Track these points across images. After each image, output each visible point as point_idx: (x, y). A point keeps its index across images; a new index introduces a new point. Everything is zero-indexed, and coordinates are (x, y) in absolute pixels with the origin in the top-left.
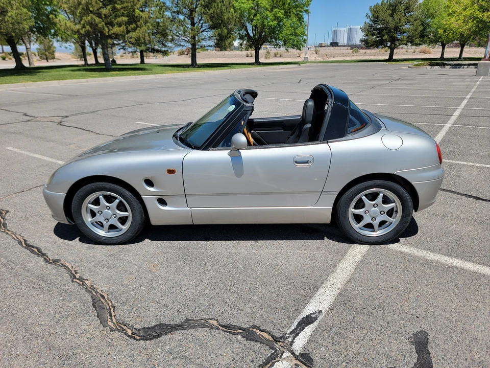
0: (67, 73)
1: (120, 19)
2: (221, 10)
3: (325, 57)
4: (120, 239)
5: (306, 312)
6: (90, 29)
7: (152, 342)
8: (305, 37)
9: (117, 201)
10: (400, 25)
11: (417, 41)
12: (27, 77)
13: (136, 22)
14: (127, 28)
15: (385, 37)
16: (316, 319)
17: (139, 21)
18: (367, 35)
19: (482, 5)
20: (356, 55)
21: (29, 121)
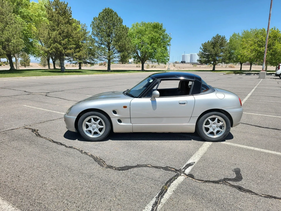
0: (40, 73)
1: (71, 46)
2: (124, 43)
3: (179, 68)
4: (99, 139)
5: (188, 162)
6: (55, 51)
7: (126, 171)
8: (168, 58)
9: (99, 120)
10: (218, 53)
11: (227, 61)
12: (18, 74)
13: (79, 48)
14: (75, 51)
15: (210, 59)
16: (193, 164)
17: (81, 47)
18: (201, 58)
19: (259, 44)
20: (195, 68)
21: (29, 94)
